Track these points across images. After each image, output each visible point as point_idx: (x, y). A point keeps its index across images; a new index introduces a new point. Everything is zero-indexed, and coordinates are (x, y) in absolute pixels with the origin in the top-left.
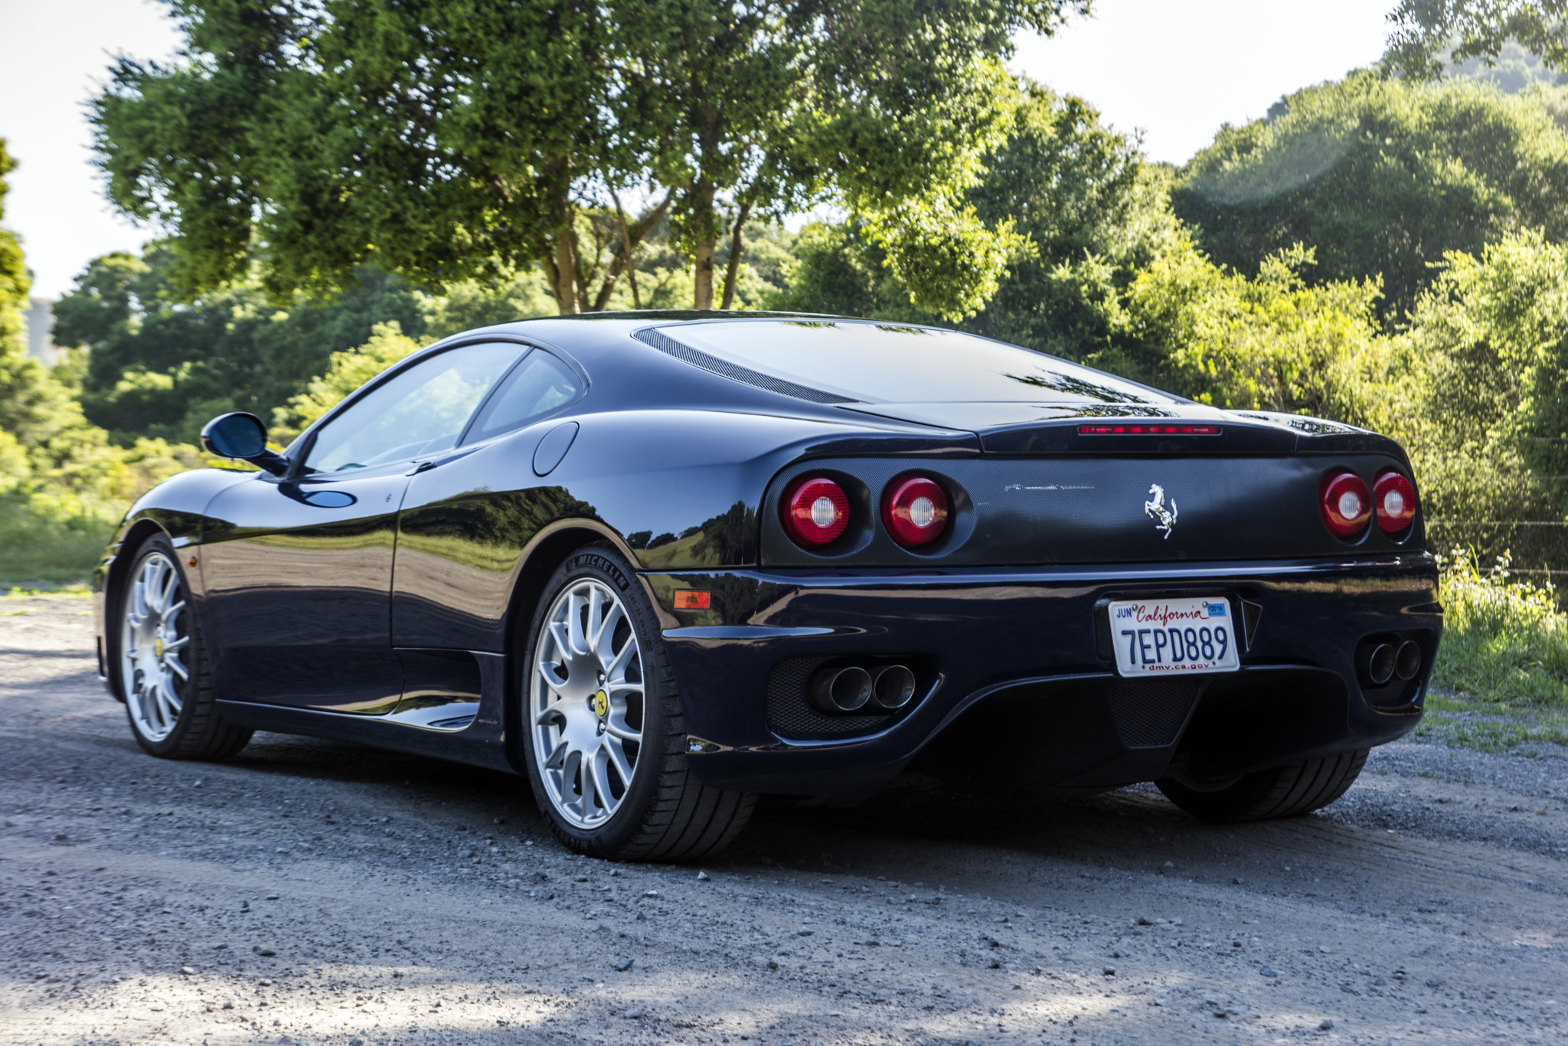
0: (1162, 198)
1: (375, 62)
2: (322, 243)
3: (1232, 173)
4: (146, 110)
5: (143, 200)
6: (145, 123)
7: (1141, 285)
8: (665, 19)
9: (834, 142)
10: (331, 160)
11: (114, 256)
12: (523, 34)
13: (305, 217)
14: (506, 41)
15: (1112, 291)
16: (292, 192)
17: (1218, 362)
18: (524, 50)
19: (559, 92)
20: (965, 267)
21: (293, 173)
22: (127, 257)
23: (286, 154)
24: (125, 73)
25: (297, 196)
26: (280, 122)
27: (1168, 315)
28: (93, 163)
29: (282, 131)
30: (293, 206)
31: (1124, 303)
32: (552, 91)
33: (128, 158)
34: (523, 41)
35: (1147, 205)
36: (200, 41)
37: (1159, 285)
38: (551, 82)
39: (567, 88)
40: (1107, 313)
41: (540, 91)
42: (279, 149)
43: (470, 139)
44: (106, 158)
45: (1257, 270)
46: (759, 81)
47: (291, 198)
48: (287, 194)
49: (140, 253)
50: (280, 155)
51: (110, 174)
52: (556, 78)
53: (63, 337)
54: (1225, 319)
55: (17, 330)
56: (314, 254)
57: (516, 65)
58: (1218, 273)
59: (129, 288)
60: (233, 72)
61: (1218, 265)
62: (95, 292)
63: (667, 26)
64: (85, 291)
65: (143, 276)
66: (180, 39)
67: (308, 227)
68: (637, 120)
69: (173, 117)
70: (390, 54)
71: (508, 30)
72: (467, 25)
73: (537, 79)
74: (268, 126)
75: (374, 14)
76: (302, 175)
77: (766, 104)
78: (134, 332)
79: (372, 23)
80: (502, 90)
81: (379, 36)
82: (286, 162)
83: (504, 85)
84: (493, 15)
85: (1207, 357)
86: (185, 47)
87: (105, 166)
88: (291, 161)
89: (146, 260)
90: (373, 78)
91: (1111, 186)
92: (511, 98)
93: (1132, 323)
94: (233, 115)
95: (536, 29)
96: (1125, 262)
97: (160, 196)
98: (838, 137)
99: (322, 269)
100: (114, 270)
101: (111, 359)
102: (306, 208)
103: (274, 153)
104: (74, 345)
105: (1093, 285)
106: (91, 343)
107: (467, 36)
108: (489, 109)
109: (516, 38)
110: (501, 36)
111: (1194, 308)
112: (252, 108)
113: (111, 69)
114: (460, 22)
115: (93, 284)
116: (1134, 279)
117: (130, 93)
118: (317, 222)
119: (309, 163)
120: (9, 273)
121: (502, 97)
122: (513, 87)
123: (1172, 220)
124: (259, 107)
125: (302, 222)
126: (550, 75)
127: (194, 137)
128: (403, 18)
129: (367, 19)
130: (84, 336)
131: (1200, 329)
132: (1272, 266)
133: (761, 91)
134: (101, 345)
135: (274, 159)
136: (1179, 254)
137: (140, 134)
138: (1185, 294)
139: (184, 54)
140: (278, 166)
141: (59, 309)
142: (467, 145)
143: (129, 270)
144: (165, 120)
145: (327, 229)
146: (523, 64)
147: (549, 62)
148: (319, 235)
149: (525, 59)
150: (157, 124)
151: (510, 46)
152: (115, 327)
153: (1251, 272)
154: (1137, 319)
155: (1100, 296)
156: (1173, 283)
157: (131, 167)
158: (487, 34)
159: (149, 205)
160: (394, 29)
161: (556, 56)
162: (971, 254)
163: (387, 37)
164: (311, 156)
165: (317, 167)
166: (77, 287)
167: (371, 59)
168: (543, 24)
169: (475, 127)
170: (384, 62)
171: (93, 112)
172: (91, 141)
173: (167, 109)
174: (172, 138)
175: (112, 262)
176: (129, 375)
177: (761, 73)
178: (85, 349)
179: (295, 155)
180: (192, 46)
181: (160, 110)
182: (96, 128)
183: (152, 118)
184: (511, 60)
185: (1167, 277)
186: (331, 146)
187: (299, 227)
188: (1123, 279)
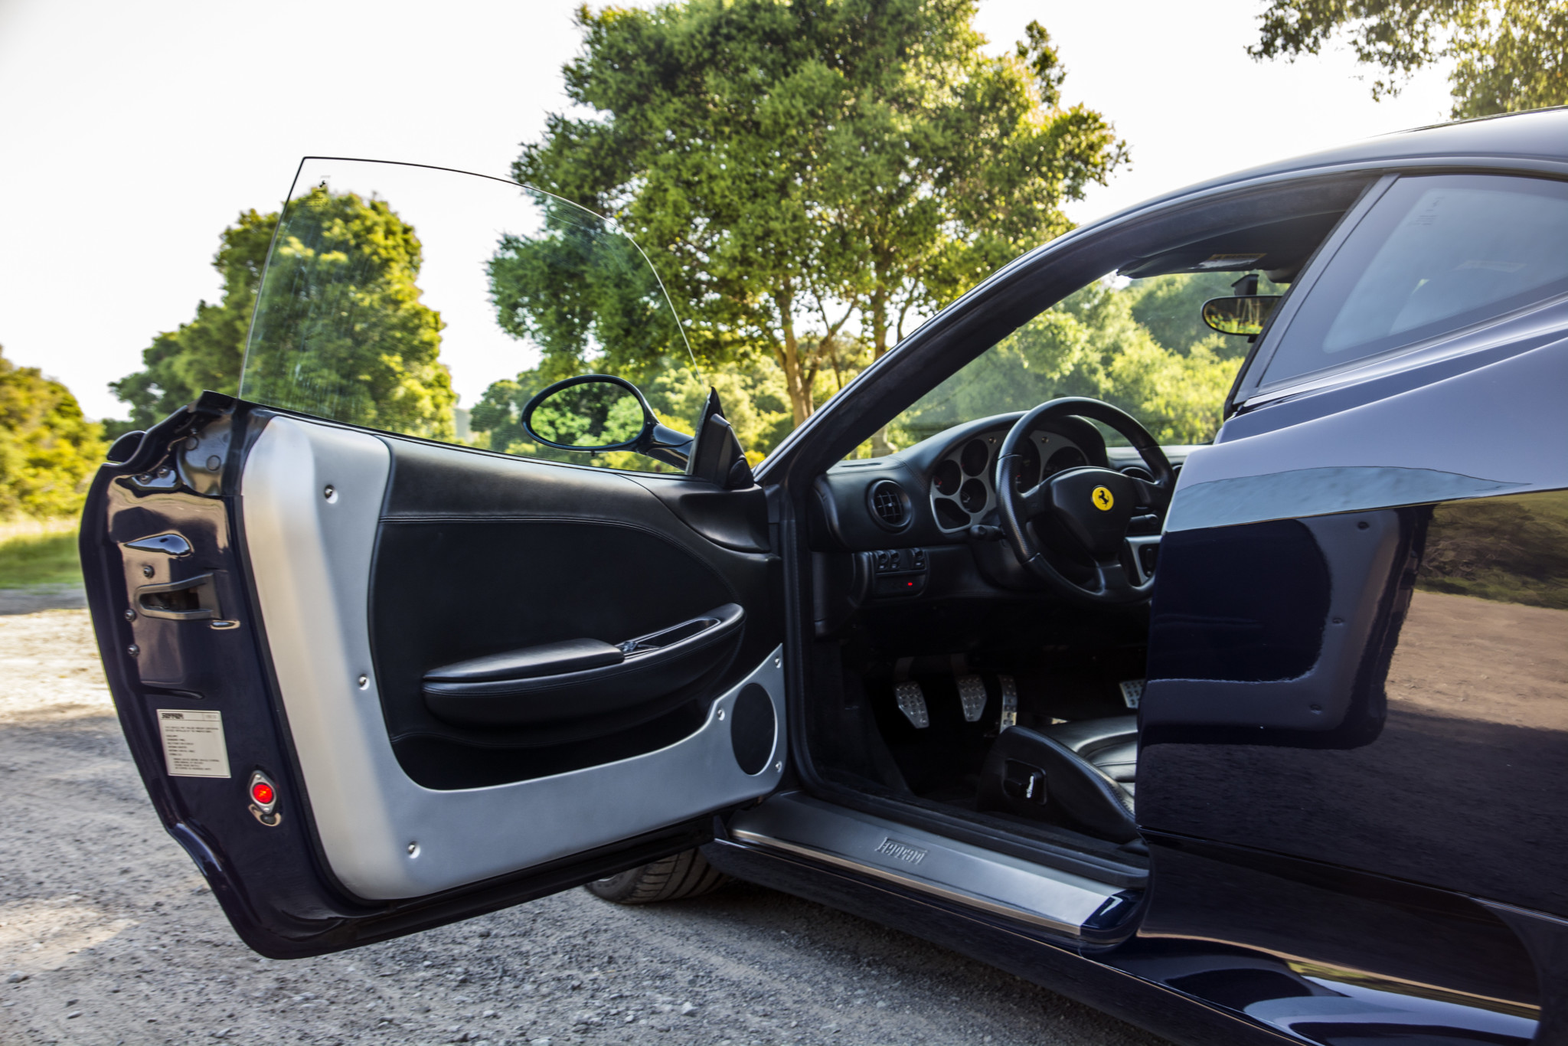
0: (1126, 312)
1: (668, 221)
2: (637, 342)
3: (1163, 298)
4: (521, 264)
5: (520, 324)
6: (521, 272)
7: (1119, 362)
8: (859, 181)
9: (972, 259)
10: (642, 288)
11: (502, 381)
12: (764, 198)
13: (625, 326)
14: (753, 203)
15: (1100, 368)
16: (617, 310)
17: (1174, 409)
18: (766, 207)
19: (790, 233)
20: (1062, 343)
21: (616, 297)
22: (509, 382)
23: (611, 286)
24: (508, 243)
25: (620, 312)
26: (606, 266)
27: (1137, 381)
28: (488, 300)
29: (608, 270)
30: (617, 319)
31: (1108, 375)
32: (785, 232)
33: (510, 296)
34: (765, 201)
35: (1117, 317)
36: (553, 222)
37: (1131, 362)
38: (784, 227)
39: (796, 230)
40: (1099, 381)
41: (778, 233)
42: (607, 282)
43: (732, 267)
44: (496, 297)
45: (1189, 352)
46: (920, 223)
47: (616, 314)
48: (613, 311)
49: (514, 379)
50: (607, 287)
51: (499, 308)
52: (788, 223)
53: (477, 426)
54: (1175, 382)
55: (450, 419)
56: (631, 350)
57: (760, 217)
58: (1166, 355)
59: (511, 398)
60: (575, 236)
61: (1166, 349)
62: (493, 401)
63: (861, 185)
64: (487, 401)
65: (518, 391)
66: (540, 221)
67: (628, 332)
68: (841, 251)
69: (539, 267)
70: (678, 215)
71: (755, 195)
72: (727, 193)
73: (775, 225)
74: (599, 269)
75: (666, 190)
76: (622, 299)
77: (925, 237)
78: (514, 422)
79: (665, 196)
80: (752, 234)
81: (670, 204)
82: (612, 291)
83: (753, 230)
84: (744, 186)
85: (1167, 405)
86: (544, 227)
87: (496, 303)
88: (615, 290)
89: (520, 382)
90: (667, 232)
91: (1096, 308)
92: (758, 238)
93: (1114, 387)
94: (576, 264)
95: (773, 194)
96: (1106, 350)
97: (530, 322)
98: (976, 255)
99: (637, 359)
100: (502, 389)
101: (502, 437)
102: (626, 320)
103: (603, 285)
104: (482, 431)
105: (1089, 365)
106: (491, 429)
107: (727, 200)
108: (744, 246)
109: (759, 200)
110: (749, 199)
111: (1155, 377)
112: (589, 260)
113: (498, 241)
114: (723, 191)
115: (492, 397)
116: (1113, 360)
117: (511, 254)
118: (633, 329)
119: (628, 291)
120: (444, 387)
121: (752, 239)
122: (759, 231)
123: (1133, 325)
124: (592, 258)
125: (624, 330)
126: (784, 222)
127: (551, 280)
128: (685, 192)
129: (661, 194)
130: (487, 425)
131: (1159, 389)
132: (1197, 349)
133: (922, 228)
134: (497, 430)
135: (604, 289)
136: (1141, 346)
137: (518, 279)
138: (1147, 368)
139: (544, 231)
140: (606, 293)
141: (474, 412)
142: (730, 270)
143: (510, 389)
144: (534, 269)
145: (639, 333)
146: (765, 216)
147: (782, 213)
148: (634, 337)
149: (766, 213)
150: (529, 273)
151: (756, 205)
152: (504, 420)
153: (1186, 353)
154: (1117, 384)
155: (1094, 371)
156: (1139, 362)
157: (513, 301)
158: (741, 198)
159: (524, 327)
160: (680, 199)
161: (787, 209)
162: (1066, 335)
163: (675, 205)
164: (627, 286)
165: (632, 293)
166: (482, 399)
167: (666, 219)
168: (776, 191)
169: (735, 259)
170: (673, 221)
171: (487, 266)
172: (487, 288)
173: (535, 263)
174: (538, 280)
175: (501, 385)
176: (512, 445)
177: (922, 216)
178: (488, 433)
179: (617, 286)
180: (548, 226)
181: (530, 263)
182: (489, 278)
183: (525, 269)
184: (757, 214)
185: (1135, 358)
186: (641, 279)
187: (622, 332)
188: (1107, 361)
